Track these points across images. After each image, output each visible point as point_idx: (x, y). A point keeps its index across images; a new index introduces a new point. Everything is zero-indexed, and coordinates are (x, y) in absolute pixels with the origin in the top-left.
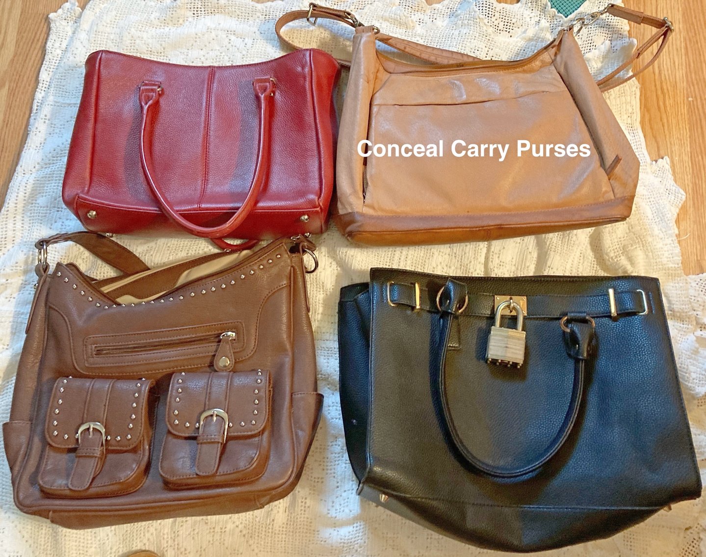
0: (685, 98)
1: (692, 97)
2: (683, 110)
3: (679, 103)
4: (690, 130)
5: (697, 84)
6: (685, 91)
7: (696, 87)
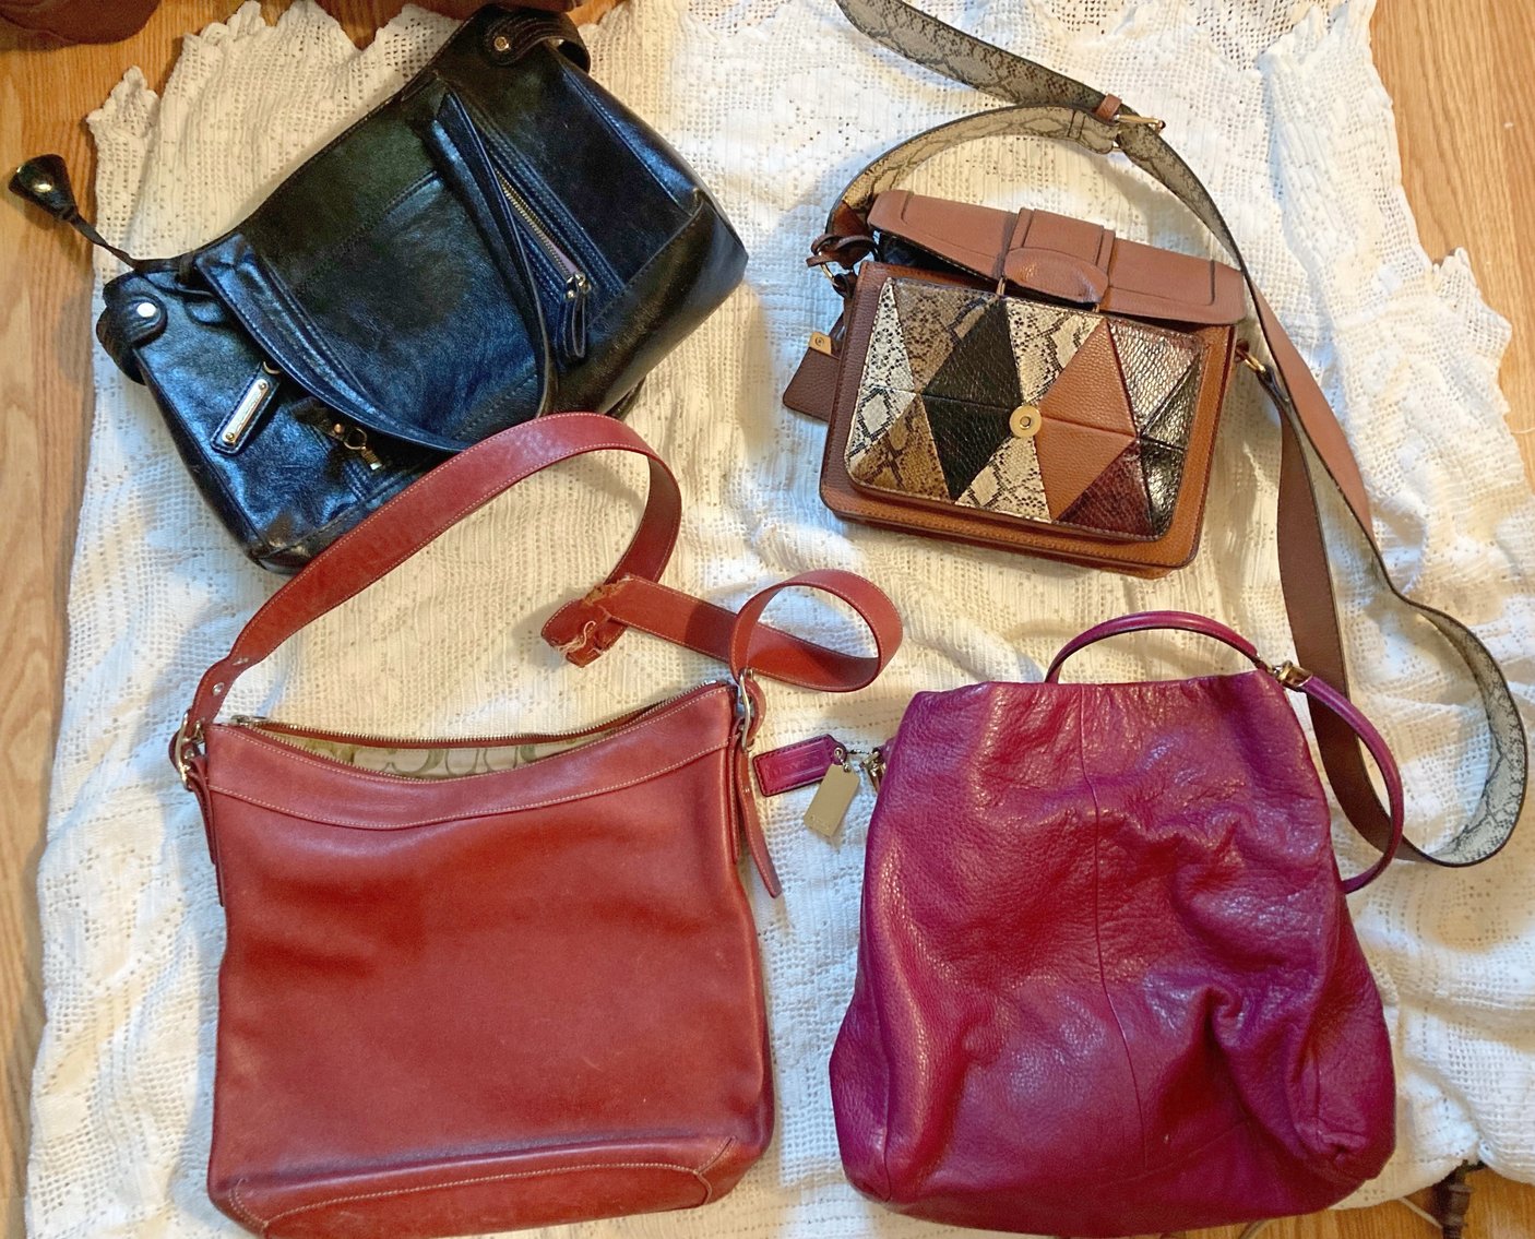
0: (1498, 125)
1: (1512, 120)
2: (1493, 152)
3: (1484, 135)
4: (1513, 195)
5: (1521, 87)
6: (1496, 110)
7: (1519, 96)
